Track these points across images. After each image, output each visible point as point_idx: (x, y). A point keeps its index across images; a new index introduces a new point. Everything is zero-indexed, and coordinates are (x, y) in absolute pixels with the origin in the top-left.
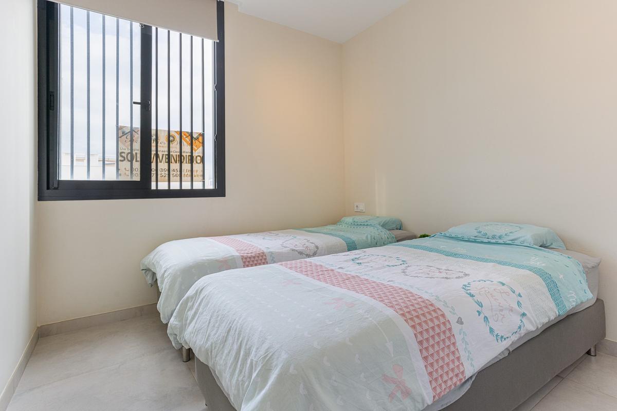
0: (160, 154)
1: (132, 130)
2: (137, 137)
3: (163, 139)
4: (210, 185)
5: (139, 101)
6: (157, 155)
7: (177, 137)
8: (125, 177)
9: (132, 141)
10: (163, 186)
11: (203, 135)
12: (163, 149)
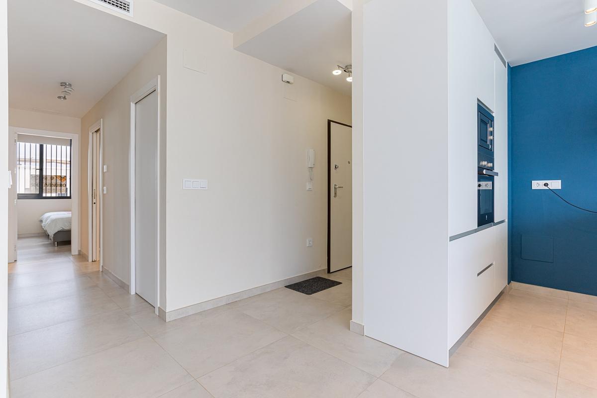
0: (48, 184)
1: (36, 175)
2: (38, 178)
3: (49, 178)
4: (69, 195)
5: (39, 168)
6: (46, 184)
7: (55, 177)
8: (33, 192)
9: (36, 180)
10: (49, 195)
11: (66, 176)
12: (49, 182)
